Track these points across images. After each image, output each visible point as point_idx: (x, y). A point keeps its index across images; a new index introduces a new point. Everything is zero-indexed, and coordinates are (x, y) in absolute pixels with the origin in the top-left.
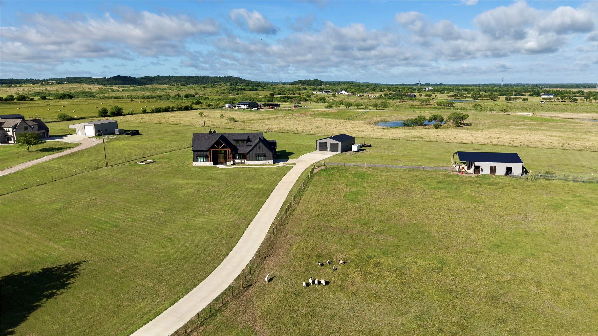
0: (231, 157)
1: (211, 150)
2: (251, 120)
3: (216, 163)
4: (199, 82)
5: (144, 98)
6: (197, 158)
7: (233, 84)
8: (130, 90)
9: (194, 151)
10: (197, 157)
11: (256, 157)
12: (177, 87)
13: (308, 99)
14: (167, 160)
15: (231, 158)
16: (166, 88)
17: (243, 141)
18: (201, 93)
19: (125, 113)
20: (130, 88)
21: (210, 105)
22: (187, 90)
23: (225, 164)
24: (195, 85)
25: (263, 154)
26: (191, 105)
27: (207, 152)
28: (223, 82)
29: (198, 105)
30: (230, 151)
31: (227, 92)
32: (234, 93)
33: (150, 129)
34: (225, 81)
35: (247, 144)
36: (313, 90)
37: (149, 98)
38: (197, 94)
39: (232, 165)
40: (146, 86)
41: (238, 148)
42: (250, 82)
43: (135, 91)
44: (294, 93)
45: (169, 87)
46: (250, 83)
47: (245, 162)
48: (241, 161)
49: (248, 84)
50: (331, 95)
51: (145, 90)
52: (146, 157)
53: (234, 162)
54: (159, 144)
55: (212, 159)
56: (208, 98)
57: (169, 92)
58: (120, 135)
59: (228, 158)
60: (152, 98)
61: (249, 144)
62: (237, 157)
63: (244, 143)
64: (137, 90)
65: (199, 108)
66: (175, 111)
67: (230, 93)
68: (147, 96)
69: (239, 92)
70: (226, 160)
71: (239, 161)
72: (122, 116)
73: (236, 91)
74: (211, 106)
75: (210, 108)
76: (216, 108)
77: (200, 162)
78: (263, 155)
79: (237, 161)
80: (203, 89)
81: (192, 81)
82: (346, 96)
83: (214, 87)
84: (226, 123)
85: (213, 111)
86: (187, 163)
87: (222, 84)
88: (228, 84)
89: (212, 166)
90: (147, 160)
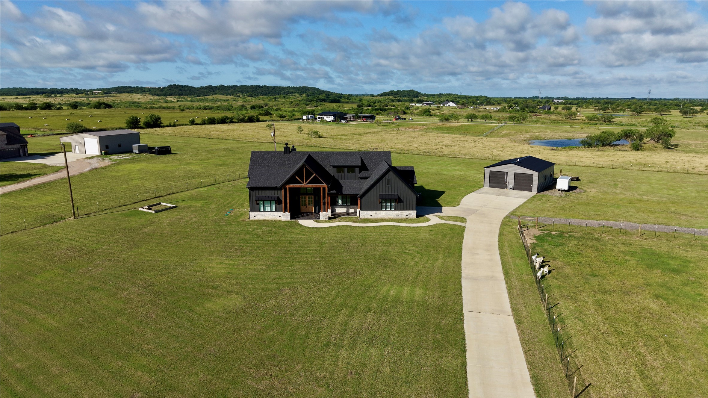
0: (328, 202)
1: (288, 186)
2: (342, 135)
3: (296, 214)
4: (269, 93)
5: (200, 109)
6: (258, 204)
7: (310, 96)
8: (187, 101)
9: (252, 189)
10: (258, 202)
11: (380, 203)
12: (243, 98)
13: (407, 111)
14: (199, 204)
15: (328, 205)
16: (230, 99)
17: (351, 168)
18: (271, 104)
19: (165, 125)
20: (186, 99)
21: (282, 116)
22: (255, 101)
23: (315, 216)
24: (264, 96)
25: (397, 198)
26: (257, 116)
27: (279, 191)
28: (298, 93)
29: (266, 117)
30: (327, 189)
31: (303, 104)
32: (312, 104)
33: (191, 146)
34: (300, 91)
35: (360, 175)
36: (410, 102)
37: (207, 109)
38: (266, 105)
39: (330, 218)
40: (206, 97)
41: (341, 182)
42: (330, 93)
43: (192, 102)
44: (386, 104)
45: (233, 99)
46: (330, 95)
47: (356, 212)
48: (348, 210)
49: (328, 95)
50: (436, 108)
51: (204, 100)
52: (162, 196)
53: (333, 211)
54: (197, 170)
55: (288, 205)
56: (279, 110)
57: (233, 103)
58: (139, 155)
59: (322, 204)
60: (209, 109)
61: (364, 174)
62: (340, 202)
63: (353, 172)
64: (195, 101)
65: (267, 119)
66: (236, 122)
67: (307, 105)
68: (203, 106)
69: (319, 103)
70: (317, 208)
71: (344, 210)
72: (159, 127)
73: (314, 102)
74: (284, 118)
75: (283, 120)
76: (291, 120)
77: (264, 211)
78: (396, 200)
79: (339, 210)
80: (274, 100)
81: (260, 91)
82: (456, 108)
83: (287, 98)
84: (306, 139)
85: (287, 124)
86: (238, 211)
87: (296, 95)
88: (304, 95)
89: (289, 222)
90: (162, 203)
